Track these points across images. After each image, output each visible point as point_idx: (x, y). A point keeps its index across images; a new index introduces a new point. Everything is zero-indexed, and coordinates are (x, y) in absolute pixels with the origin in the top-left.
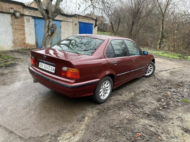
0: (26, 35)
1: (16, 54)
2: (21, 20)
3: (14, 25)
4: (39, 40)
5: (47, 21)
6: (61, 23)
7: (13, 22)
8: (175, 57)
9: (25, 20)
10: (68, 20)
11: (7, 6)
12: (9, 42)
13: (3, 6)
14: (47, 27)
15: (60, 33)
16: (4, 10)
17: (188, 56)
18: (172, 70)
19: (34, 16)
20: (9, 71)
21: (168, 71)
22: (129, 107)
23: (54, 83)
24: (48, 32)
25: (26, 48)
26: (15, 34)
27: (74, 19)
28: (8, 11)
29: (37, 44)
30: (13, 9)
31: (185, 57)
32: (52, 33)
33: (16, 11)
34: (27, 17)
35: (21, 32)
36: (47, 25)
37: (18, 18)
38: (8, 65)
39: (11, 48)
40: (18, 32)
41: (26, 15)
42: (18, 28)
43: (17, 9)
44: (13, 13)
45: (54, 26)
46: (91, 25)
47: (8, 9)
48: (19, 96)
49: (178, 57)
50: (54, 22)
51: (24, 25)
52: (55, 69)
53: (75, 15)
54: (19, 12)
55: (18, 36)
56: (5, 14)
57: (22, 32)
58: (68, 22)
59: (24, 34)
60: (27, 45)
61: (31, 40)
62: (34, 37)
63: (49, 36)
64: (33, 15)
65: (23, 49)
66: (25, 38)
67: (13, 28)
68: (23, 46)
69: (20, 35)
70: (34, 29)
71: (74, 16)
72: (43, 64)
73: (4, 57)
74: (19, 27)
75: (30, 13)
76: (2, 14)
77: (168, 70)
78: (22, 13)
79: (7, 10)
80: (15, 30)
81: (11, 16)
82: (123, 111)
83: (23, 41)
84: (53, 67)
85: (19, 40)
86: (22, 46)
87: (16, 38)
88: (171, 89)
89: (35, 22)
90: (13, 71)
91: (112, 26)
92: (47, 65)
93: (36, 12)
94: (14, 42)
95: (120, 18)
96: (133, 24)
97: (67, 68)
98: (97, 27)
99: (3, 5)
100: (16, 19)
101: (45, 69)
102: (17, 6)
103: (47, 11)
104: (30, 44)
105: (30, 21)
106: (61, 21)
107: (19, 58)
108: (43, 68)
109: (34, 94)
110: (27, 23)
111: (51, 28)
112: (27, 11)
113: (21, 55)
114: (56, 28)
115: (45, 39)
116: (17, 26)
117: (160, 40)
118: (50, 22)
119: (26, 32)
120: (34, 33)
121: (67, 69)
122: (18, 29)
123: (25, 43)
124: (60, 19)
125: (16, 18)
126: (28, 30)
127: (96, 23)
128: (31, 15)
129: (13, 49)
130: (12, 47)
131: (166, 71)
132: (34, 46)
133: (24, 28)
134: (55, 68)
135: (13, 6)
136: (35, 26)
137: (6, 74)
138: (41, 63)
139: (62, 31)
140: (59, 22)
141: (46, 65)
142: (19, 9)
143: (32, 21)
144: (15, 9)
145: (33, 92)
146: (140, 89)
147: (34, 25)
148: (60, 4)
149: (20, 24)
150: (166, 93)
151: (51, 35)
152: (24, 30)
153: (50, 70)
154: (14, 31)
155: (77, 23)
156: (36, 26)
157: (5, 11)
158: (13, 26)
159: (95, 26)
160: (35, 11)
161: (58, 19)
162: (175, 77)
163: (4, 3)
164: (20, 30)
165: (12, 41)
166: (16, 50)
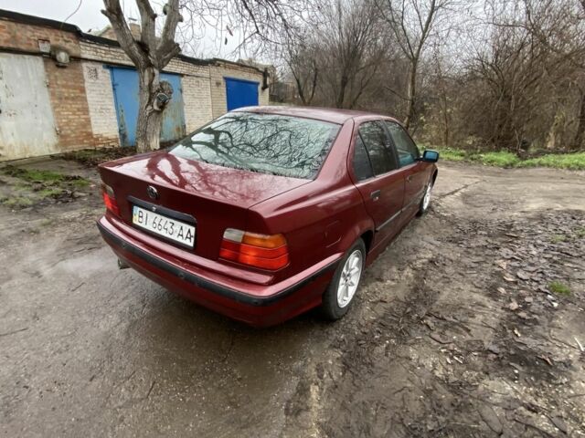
0: (91, 114)
1: (65, 164)
2: (73, 71)
3: (55, 86)
4: (127, 126)
5: (146, 73)
6: (183, 79)
7: (52, 78)
8: (454, 158)
9: (86, 74)
10: (199, 74)
11: (29, 34)
12: (45, 134)
13: (18, 34)
14: (146, 89)
15: (181, 104)
16: (21, 44)
17: (480, 153)
18: (463, 191)
19: (110, 60)
20: (45, 220)
21: (456, 194)
22: (424, 328)
23: (193, 283)
24: (150, 102)
25: (93, 148)
26: (58, 112)
27: (213, 69)
28: (34, 48)
29: (123, 136)
30: (49, 41)
31: (475, 156)
32: (163, 106)
33: (56, 49)
34: (90, 65)
35: (77, 106)
36: (147, 83)
37: (64, 67)
38: (43, 202)
39: (51, 149)
40: (69, 106)
41: (86, 60)
42: (66, 95)
43: (61, 43)
44: (50, 54)
45: (164, 87)
46: (253, 86)
47: (33, 43)
48: (73, 316)
49: (459, 158)
50: (165, 79)
51: (82, 85)
52: (193, 232)
53: (215, 60)
54: (66, 51)
55: (70, 117)
56: (26, 57)
57: (80, 106)
58: (199, 79)
59: (86, 110)
60: (97, 139)
61: (105, 126)
62: (115, 117)
63: (154, 114)
64: (105, 59)
65: (86, 150)
66: (88, 121)
67: (53, 94)
68: (85, 141)
69: (74, 114)
70: (112, 95)
71: (214, 62)
72: (149, 213)
73: (31, 176)
74: (71, 91)
75: (97, 52)
76: (17, 56)
77: (456, 191)
78: (74, 52)
79: (31, 44)
80: (59, 100)
81: (45, 61)
82: (416, 346)
83: (84, 130)
84: (186, 227)
85: (73, 128)
86: (82, 142)
87: (64, 121)
88: (498, 249)
89: (113, 79)
90: (56, 220)
91: (299, 87)
92: (165, 219)
93: (114, 50)
94: (58, 134)
95: (316, 69)
96: (344, 83)
97: (243, 233)
98: (267, 90)
99: (19, 30)
100: (60, 70)
101: (156, 231)
102: (59, 33)
103: (143, 46)
104: (105, 135)
105: (100, 74)
106: (182, 75)
107: (74, 178)
108: (149, 227)
109: (125, 303)
110: (93, 81)
111: (158, 91)
112: (88, 48)
113: (80, 169)
114: (171, 93)
115: (144, 121)
116: (64, 90)
117: (407, 118)
118: (154, 75)
119: (90, 106)
120: (113, 108)
121: (244, 237)
122: (66, 98)
123: (90, 135)
124: (178, 71)
125: (58, 66)
126: (97, 99)
127: (265, 81)
128: (100, 59)
129: (59, 152)
130: (56, 146)
131: (453, 193)
132: (116, 140)
133: (83, 95)
134: (193, 230)
135: (48, 33)
136: (114, 89)
137: (35, 232)
138: (139, 209)
139: (185, 102)
140: (177, 77)
141: (159, 217)
142: (64, 43)
143: (105, 74)
144: (53, 42)
145: (122, 296)
146: (422, 255)
147: (111, 87)
148: (177, 29)
149: (73, 83)
150: (494, 265)
151: (159, 113)
152: (85, 99)
153: (175, 237)
154: (56, 102)
155: (222, 80)
156: (116, 87)
157: (23, 47)
158: (51, 89)
159: (264, 89)
160: (112, 49)
161: (173, 70)
162: (479, 210)
163: (19, 25)
164: (73, 99)
165: (53, 130)
166: (66, 154)
